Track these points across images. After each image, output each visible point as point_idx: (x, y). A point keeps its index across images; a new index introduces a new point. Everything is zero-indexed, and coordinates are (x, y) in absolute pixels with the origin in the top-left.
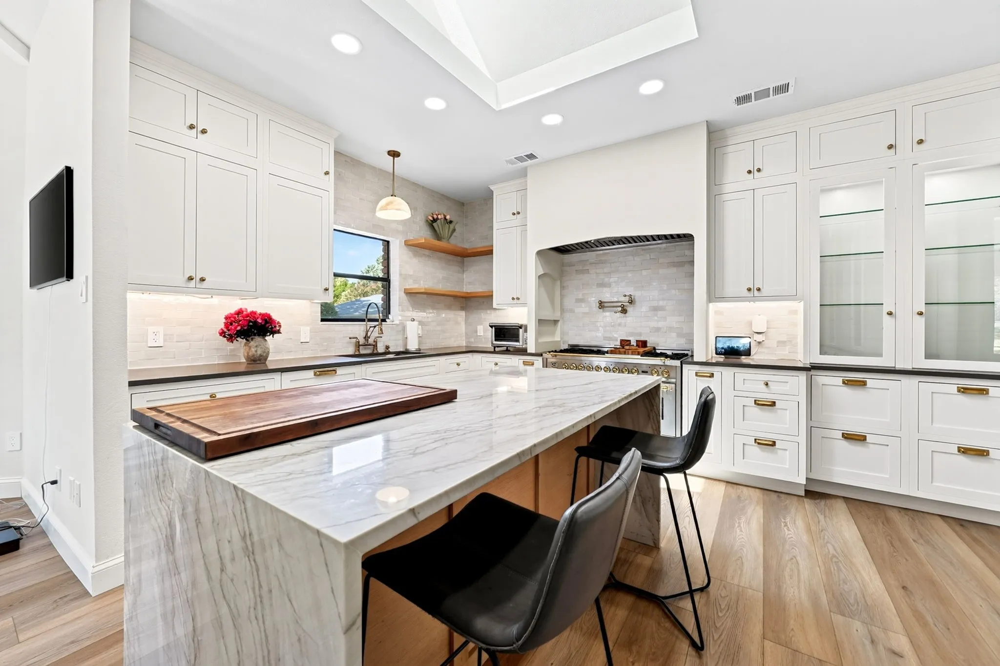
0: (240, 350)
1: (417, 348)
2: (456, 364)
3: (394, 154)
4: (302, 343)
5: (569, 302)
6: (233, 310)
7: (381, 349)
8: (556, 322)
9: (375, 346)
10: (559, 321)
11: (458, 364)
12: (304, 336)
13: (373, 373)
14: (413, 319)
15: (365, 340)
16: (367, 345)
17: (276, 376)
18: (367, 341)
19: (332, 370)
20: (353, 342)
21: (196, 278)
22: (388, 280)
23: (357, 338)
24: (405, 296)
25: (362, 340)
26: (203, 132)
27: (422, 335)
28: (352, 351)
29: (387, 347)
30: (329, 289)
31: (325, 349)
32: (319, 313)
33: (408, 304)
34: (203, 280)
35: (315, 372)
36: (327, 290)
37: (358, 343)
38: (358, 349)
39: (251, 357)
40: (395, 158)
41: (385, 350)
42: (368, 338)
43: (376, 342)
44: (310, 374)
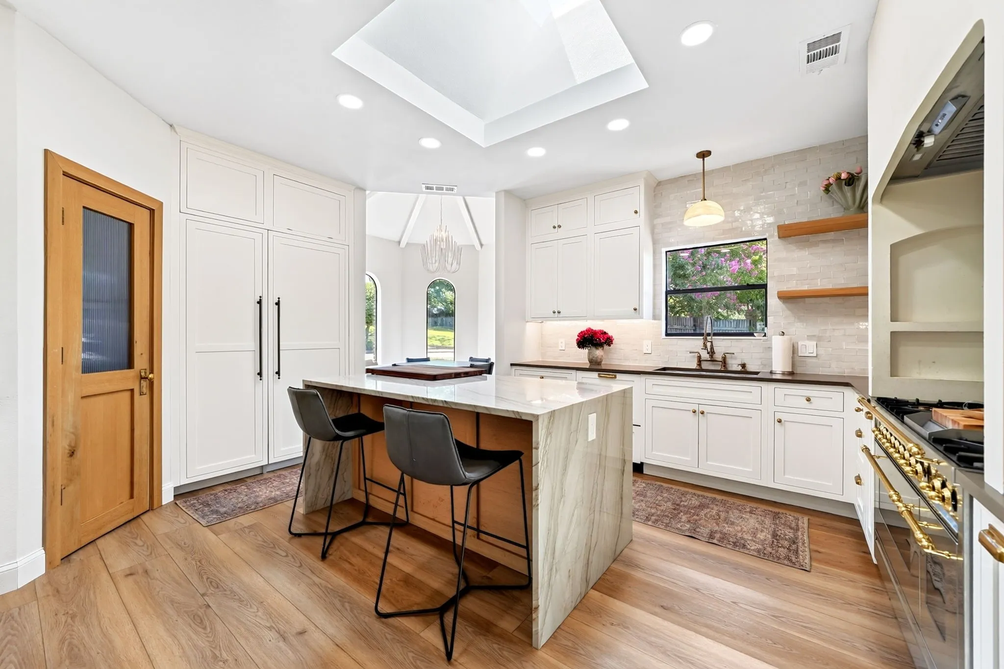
0: (582, 356)
1: (791, 370)
2: (804, 399)
3: (703, 155)
4: (645, 354)
6: (584, 329)
7: (734, 365)
9: (724, 362)
12: (646, 348)
13: (653, 385)
14: (782, 332)
15: (710, 355)
16: (712, 360)
17: (574, 372)
18: (712, 356)
19: (612, 375)
20: (694, 357)
21: (556, 311)
22: (765, 286)
23: (699, 353)
24: (781, 303)
25: (705, 355)
26: (559, 226)
27: (817, 355)
28: (694, 365)
29: (744, 366)
30: (638, 308)
31: (667, 360)
32: (661, 328)
33: (788, 313)
34: (559, 312)
35: (599, 374)
36: (635, 309)
37: (699, 357)
38: (699, 364)
39: (592, 359)
40: (705, 159)
41: (740, 368)
42: (712, 353)
43: (724, 359)
44: (595, 375)
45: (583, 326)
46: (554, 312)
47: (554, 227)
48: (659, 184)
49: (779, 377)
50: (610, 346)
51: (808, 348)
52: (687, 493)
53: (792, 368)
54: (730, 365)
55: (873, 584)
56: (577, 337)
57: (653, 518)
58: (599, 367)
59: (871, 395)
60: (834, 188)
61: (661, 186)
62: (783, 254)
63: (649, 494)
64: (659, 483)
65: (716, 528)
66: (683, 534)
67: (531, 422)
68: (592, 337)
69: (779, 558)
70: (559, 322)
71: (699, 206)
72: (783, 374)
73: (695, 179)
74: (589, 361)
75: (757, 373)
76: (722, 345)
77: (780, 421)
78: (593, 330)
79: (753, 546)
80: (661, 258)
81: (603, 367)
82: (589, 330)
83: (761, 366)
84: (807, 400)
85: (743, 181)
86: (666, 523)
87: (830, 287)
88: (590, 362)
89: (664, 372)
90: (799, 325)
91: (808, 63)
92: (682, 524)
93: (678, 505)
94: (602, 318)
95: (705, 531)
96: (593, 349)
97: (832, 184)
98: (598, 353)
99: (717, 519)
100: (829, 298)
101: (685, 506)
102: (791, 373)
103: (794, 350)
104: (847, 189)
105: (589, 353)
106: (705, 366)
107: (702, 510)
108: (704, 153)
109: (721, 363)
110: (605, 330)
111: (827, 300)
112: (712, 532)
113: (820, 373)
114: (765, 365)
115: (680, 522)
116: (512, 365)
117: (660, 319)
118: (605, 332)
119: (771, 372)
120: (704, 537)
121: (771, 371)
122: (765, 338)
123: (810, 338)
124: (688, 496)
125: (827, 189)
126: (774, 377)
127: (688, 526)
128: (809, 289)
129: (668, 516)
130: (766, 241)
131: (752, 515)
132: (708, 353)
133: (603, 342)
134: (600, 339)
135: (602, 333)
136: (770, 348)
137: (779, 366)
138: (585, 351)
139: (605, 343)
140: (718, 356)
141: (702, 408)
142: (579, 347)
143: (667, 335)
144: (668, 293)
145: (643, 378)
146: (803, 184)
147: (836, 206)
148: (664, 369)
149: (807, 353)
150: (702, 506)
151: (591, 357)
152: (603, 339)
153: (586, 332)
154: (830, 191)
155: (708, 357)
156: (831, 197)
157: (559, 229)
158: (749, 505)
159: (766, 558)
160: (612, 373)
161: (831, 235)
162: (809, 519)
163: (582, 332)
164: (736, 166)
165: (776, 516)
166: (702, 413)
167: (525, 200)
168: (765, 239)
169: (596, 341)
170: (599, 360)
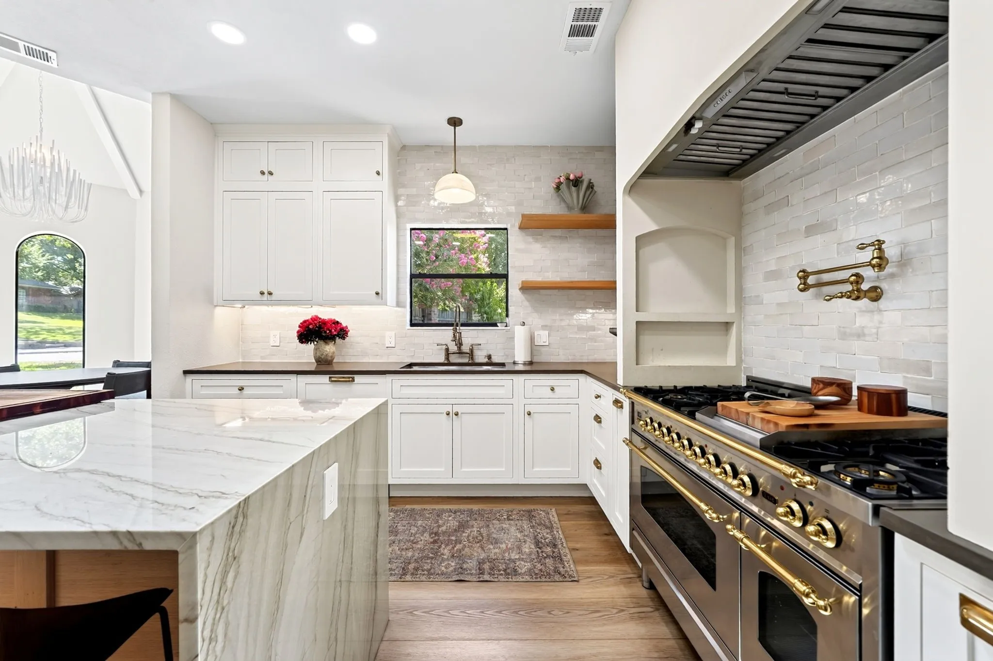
0: (307, 354)
2: (549, 389)
3: (455, 122)
4: (387, 347)
5: (754, 283)
7: (480, 357)
8: (727, 326)
9: (471, 354)
10: (734, 322)
11: (553, 389)
12: (390, 341)
13: (401, 386)
14: (524, 322)
15: (458, 347)
16: (460, 353)
17: (293, 377)
18: (459, 348)
19: (349, 378)
20: (441, 349)
21: (266, 292)
22: (505, 276)
23: (447, 345)
24: (520, 293)
25: (453, 348)
26: (271, 173)
27: (549, 344)
28: (441, 359)
29: (489, 357)
30: (380, 292)
31: (413, 354)
32: (406, 317)
33: (526, 303)
34: (270, 294)
35: (330, 378)
36: (377, 294)
37: (447, 350)
38: (447, 358)
39: (320, 357)
40: (457, 128)
41: (486, 360)
42: (460, 344)
43: (472, 350)
44: (325, 379)
45: (307, 313)
46: (262, 293)
47: (263, 173)
48: (404, 147)
49: (520, 367)
50: (343, 338)
51: (542, 337)
52: (443, 511)
53: (531, 359)
54: (476, 357)
55: (625, 573)
56: (298, 329)
57: (411, 567)
58: (329, 369)
59: (622, 385)
60: (563, 187)
61: (406, 151)
62: (522, 246)
63: (400, 528)
64: (408, 507)
65: (483, 556)
66: (450, 580)
67: (175, 554)
68: (320, 327)
69: (549, 574)
70: (270, 308)
71: (450, 179)
72: (524, 364)
73: (442, 151)
74: (315, 360)
75: (503, 365)
76: (470, 336)
77: (529, 414)
78: (320, 319)
79: (524, 567)
80: (405, 236)
81: (336, 368)
82: (315, 319)
83: (505, 357)
84: (552, 390)
85: (488, 164)
86: (429, 570)
87: (558, 279)
88: (316, 362)
89: (409, 369)
90: (535, 315)
91: (569, 36)
92: (446, 563)
93: (436, 534)
94: (332, 304)
95: (471, 564)
96: (321, 343)
97: (562, 183)
98: (329, 348)
99: (479, 540)
100: (557, 290)
101: (444, 533)
102: (531, 363)
103: (532, 339)
104: (573, 188)
105: (316, 349)
106: (454, 359)
107: (463, 532)
108: (456, 119)
109: (468, 355)
110: (337, 319)
111: (555, 291)
112: (479, 563)
113: (551, 361)
114: (507, 356)
115: (443, 560)
116: (186, 372)
117: (404, 307)
118: (338, 322)
119: (514, 363)
120: (471, 574)
121: (514, 361)
122: (506, 328)
123: (544, 327)
124: (445, 516)
125: (558, 188)
126: (518, 368)
127: (453, 564)
128: (543, 280)
129: (428, 558)
130: (506, 231)
131: (511, 522)
132: (456, 345)
133: (336, 335)
134: (330, 331)
135: (334, 323)
136: (512, 338)
137: (521, 356)
138: (310, 347)
139: (338, 336)
140: (466, 348)
141: (456, 409)
142: (301, 341)
143: (412, 325)
144: (412, 276)
145: (389, 378)
146: (538, 179)
147: (563, 205)
148: (411, 365)
149: (542, 342)
150: (462, 526)
151: (318, 354)
152: (335, 331)
153: (311, 321)
154: (560, 190)
155: (457, 349)
156: (559, 196)
157: (270, 177)
158: (504, 509)
159: (539, 580)
160: (348, 375)
161: (558, 232)
162: (556, 509)
163: (305, 322)
164: (481, 147)
165: (530, 515)
166: (457, 414)
167: (211, 124)
168: (506, 229)
169: (325, 332)
170: (329, 358)
